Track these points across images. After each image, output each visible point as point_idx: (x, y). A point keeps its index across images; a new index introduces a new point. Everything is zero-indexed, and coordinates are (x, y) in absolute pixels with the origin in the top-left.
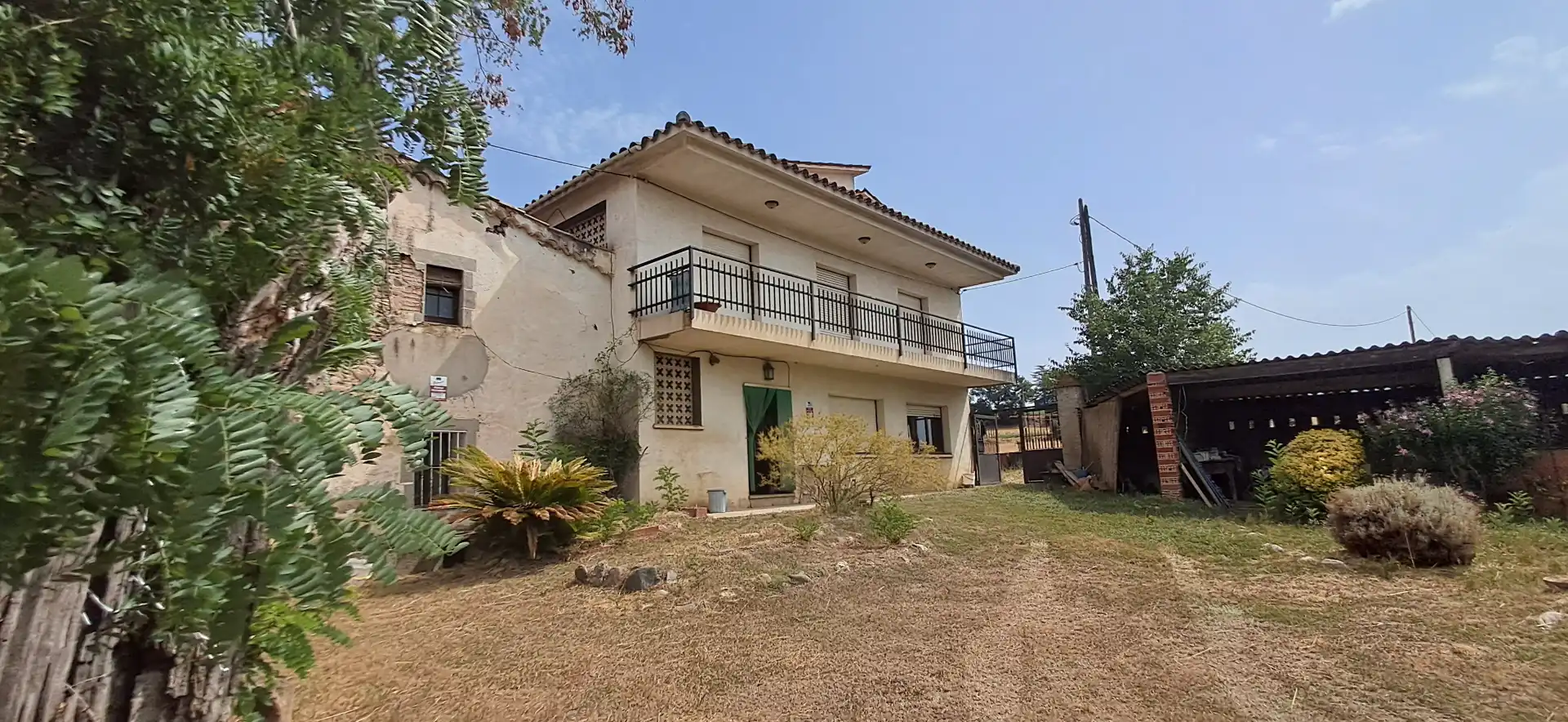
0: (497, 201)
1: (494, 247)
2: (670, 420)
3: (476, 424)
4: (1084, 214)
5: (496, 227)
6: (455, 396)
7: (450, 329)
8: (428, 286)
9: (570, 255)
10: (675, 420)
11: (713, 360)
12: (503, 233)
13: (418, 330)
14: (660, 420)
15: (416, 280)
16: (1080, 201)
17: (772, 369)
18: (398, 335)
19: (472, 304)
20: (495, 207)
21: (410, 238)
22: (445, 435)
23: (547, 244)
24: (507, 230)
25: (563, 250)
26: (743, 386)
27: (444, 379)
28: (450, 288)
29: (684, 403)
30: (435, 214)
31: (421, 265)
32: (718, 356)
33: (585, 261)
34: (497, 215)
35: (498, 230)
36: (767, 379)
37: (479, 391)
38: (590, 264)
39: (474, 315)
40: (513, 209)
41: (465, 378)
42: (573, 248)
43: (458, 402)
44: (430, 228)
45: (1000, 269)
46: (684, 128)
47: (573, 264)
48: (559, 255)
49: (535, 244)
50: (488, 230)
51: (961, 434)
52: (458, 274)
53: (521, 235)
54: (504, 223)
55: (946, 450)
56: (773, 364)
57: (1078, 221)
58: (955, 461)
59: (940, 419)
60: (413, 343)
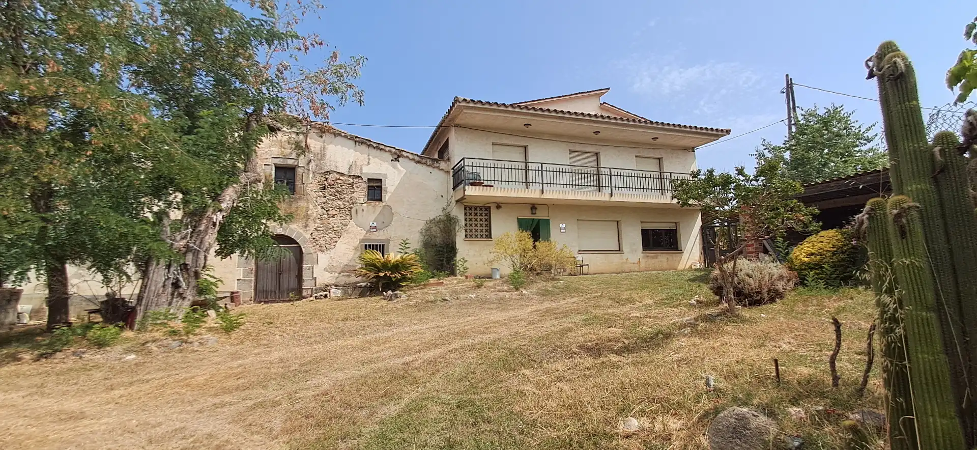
0: (394, 148)
1: (394, 167)
2: (476, 236)
3: (388, 241)
4: (790, 86)
5: (396, 159)
6: (380, 230)
7: (377, 203)
8: (369, 187)
9: (429, 166)
10: (479, 236)
11: (498, 207)
12: (398, 161)
13: (365, 205)
14: (466, 236)
15: (364, 185)
16: (787, 76)
17: (536, 208)
18: (357, 207)
19: (386, 191)
20: (394, 150)
21: (361, 169)
22: (380, 245)
23: (419, 162)
24: (400, 159)
25: (425, 164)
26: (518, 218)
27: (375, 223)
28: (377, 187)
29: (484, 228)
30: (371, 157)
31: (365, 179)
32: (501, 205)
33: (437, 167)
34: (395, 153)
35: (397, 160)
36: (533, 214)
37: (389, 227)
38: (438, 168)
39: (386, 197)
40: (402, 150)
41: (383, 222)
42: (429, 162)
43: (381, 232)
44: (369, 163)
45: (715, 134)
46: (458, 104)
47: (430, 169)
48: (424, 166)
49: (413, 163)
50: (392, 160)
51: (692, 239)
52: (381, 180)
53: (407, 160)
54: (399, 156)
55: (679, 249)
56: (536, 206)
57: (785, 91)
58: (685, 255)
59: (676, 230)
60: (363, 210)
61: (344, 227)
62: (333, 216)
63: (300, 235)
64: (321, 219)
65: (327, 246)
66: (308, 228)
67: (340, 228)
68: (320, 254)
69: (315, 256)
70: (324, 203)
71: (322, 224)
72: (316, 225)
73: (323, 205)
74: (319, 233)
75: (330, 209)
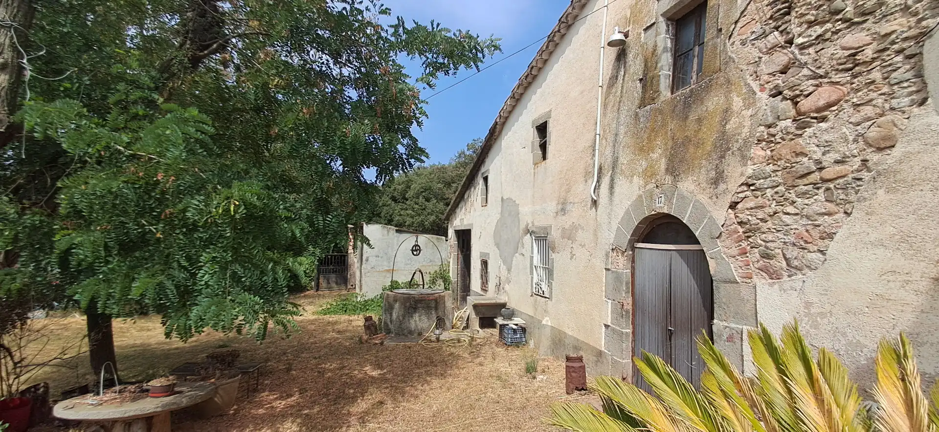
61: (874, 157)
62: (821, 115)
63: (701, 212)
64: (769, 141)
65: (792, 253)
66: (722, 187)
67: (857, 163)
68: (761, 282)
69: (745, 291)
70: (783, 72)
71: (772, 160)
72: (749, 170)
73: (779, 81)
74: (760, 201)
75: (808, 86)
